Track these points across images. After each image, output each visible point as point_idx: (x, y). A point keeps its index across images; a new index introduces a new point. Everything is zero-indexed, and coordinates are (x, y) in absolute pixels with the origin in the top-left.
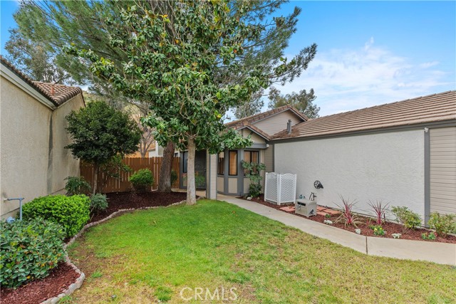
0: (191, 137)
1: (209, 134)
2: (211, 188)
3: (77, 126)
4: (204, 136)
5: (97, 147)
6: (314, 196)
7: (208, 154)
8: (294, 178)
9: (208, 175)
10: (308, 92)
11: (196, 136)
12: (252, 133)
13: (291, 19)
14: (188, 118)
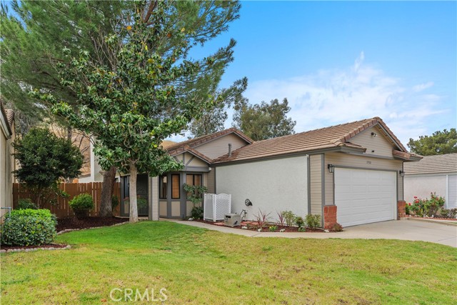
0: (133, 162)
1: (148, 159)
2: (153, 210)
3: (26, 153)
4: (144, 161)
5: (44, 171)
6: (245, 213)
7: (150, 178)
8: (229, 197)
9: (150, 198)
10: (281, 102)
11: (137, 161)
12: (193, 157)
13: (227, 50)
14: (130, 147)
